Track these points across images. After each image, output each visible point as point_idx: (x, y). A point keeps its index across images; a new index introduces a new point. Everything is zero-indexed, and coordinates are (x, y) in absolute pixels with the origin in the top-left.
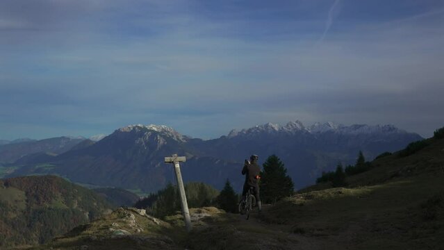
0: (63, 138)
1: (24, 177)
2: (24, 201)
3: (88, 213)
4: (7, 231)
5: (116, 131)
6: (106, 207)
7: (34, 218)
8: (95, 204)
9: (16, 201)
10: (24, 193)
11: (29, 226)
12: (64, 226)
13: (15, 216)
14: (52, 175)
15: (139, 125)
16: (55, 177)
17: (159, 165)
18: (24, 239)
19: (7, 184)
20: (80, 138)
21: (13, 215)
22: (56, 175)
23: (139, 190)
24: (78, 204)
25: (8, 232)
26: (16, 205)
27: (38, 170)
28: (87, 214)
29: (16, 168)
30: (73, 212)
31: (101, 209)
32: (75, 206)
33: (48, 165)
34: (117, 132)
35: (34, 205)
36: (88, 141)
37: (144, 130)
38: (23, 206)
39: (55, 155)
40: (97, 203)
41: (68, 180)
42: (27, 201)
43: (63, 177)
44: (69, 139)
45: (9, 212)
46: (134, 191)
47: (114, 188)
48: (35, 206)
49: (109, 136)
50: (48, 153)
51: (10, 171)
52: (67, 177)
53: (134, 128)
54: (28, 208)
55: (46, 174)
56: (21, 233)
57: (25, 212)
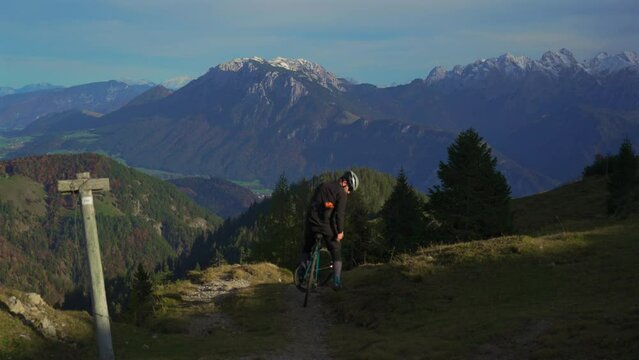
0: (113, 83)
1: (41, 157)
2: (43, 201)
3: (160, 225)
4: (12, 256)
5: (212, 69)
6: (193, 215)
7: (62, 233)
8: (173, 208)
9: (28, 201)
10: (43, 186)
11: (52, 247)
12: (116, 248)
13: (27, 228)
14: (94, 152)
15: (256, 59)
16: (98, 158)
17: (293, 134)
18: (45, 272)
19: (11, 169)
20: (145, 82)
21: (23, 228)
22: (101, 152)
23: (256, 183)
24: (143, 207)
25: (15, 259)
26: (29, 208)
27: (67, 145)
28: (158, 227)
29: (28, 139)
30: (133, 223)
31: (186, 218)
32: (137, 211)
33: (86, 134)
34: (214, 72)
35: (62, 208)
36: (159, 88)
37: (265, 67)
38: (41, 210)
39: (100, 115)
40: (178, 208)
41: (123, 162)
42: (48, 201)
43: (113, 156)
44: (122, 84)
45: (17, 222)
46: (245, 184)
47: (209, 178)
48: (62, 211)
49: (200, 79)
50: (84, 112)
51: (18, 144)
52: (122, 157)
53: (246, 64)
54: (51, 216)
55: (82, 151)
56: (38, 260)
57: (45, 222)
